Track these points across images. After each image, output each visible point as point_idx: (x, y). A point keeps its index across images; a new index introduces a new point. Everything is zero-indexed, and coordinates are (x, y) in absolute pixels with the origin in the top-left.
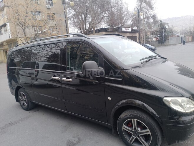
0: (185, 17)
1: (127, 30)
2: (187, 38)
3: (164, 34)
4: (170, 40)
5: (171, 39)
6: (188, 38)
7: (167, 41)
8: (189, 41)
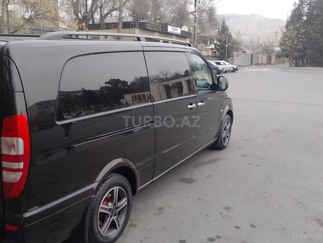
0: (250, 16)
1: (175, 31)
2: (260, 56)
3: (227, 46)
4: (235, 57)
5: (237, 56)
6: (261, 58)
7: (230, 58)
8: (263, 62)
